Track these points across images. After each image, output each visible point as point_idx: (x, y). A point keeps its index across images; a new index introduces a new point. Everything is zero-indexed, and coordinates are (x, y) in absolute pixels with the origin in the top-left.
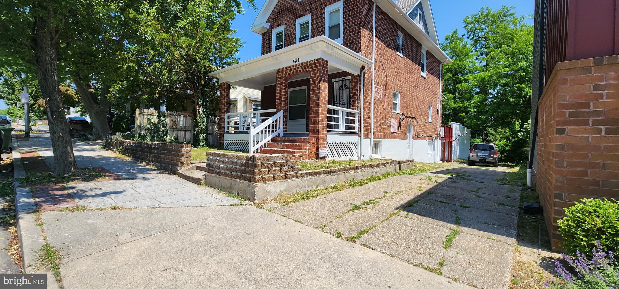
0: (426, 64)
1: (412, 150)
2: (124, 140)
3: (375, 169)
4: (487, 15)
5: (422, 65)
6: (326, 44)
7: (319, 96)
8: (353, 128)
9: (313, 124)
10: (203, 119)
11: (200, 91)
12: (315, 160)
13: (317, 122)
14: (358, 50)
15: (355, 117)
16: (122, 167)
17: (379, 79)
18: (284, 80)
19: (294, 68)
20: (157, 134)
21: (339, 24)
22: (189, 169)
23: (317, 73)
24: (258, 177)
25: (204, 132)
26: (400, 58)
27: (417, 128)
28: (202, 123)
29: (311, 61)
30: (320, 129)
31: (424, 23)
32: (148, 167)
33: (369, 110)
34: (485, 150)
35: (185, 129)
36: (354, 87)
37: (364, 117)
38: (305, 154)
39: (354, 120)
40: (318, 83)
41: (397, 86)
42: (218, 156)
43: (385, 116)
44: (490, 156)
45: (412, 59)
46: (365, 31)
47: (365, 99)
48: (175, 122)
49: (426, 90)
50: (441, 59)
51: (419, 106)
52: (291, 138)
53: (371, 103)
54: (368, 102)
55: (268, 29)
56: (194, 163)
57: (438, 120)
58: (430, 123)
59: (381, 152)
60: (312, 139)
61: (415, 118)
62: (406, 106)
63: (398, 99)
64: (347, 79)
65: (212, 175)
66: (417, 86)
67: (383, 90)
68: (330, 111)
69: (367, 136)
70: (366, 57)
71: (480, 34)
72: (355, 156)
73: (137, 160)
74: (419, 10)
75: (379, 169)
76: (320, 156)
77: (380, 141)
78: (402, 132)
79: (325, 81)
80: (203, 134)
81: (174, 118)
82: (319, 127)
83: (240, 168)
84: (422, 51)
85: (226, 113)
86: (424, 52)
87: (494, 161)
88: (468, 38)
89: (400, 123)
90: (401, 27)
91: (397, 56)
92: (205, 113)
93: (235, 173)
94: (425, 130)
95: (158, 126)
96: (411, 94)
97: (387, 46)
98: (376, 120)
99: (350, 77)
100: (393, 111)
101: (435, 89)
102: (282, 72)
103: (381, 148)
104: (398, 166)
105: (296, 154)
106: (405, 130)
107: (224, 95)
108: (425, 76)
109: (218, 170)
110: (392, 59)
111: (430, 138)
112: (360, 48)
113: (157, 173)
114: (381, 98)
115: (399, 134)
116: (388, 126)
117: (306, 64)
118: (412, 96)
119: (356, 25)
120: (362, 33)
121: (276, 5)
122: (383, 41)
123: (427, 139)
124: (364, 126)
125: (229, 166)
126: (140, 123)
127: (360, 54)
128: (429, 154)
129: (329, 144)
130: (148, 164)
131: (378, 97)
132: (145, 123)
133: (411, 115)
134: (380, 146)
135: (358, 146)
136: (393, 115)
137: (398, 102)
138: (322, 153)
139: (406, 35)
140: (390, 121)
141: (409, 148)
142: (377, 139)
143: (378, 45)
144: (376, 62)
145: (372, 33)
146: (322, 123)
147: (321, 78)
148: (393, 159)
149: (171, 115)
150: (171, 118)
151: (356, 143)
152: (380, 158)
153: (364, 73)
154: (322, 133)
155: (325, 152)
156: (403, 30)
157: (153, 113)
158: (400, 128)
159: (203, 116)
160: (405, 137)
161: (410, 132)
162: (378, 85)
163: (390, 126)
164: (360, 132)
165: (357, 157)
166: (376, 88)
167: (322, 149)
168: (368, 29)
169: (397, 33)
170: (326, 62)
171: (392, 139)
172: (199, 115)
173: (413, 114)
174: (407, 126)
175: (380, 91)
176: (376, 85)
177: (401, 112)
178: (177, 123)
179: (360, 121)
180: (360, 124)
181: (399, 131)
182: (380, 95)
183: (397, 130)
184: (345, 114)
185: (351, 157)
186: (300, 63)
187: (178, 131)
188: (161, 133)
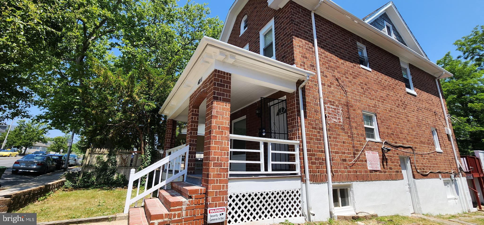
0: (412, 79)
1: (418, 196)
5: (405, 81)
6: (218, 50)
8: (293, 167)
14: (291, 61)
15: (294, 151)
17: (333, 96)
18: (193, 107)
19: (198, 91)
20: (104, 172)
21: (272, 44)
26: (366, 71)
27: (417, 161)
29: (209, 77)
30: (211, 174)
31: (396, 35)
33: (321, 139)
35: (134, 167)
37: (308, 150)
38: (176, 218)
39: (294, 155)
40: (211, 103)
41: (369, 106)
43: (354, 147)
45: (387, 73)
46: (300, 41)
47: (308, 125)
48: (125, 160)
49: (421, 110)
50: (435, 74)
51: (414, 131)
53: (322, 129)
54: (315, 127)
57: (452, 148)
58: (440, 154)
59: (354, 203)
60: (196, 191)
61: (410, 147)
62: (390, 132)
63: (375, 123)
64: (283, 101)
66: (405, 106)
67: (342, 110)
68: (236, 144)
69: (318, 179)
70: (305, 69)
72: (298, 215)
74: (385, 22)
76: (209, 221)
77: (349, 186)
78: (391, 168)
81: (124, 156)
82: (210, 170)
84: (402, 65)
86: (404, 65)
89: (383, 156)
90: (361, 38)
91: (362, 69)
92: (151, 150)
94: (434, 164)
96: (395, 115)
97: (341, 58)
98: (337, 153)
99: (285, 97)
100: (368, 139)
101: (435, 109)
102: (192, 98)
103: (353, 197)
106: (395, 165)
108: (415, 93)
110: (353, 72)
111: (445, 174)
112: (294, 60)
114: (340, 122)
115: (385, 172)
116: (362, 161)
117: (206, 82)
118: (398, 118)
119: (287, 36)
120: (294, 42)
122: (333, 52)
123: (440, 177)
126: (89, 162)
127: (294, 66)
128: (449, 199)
129: (234, 197)
131: (335, 120)
132: (94, 162)
133: (403, 144)
134: (350, 193)
135: (302, 197)
136: (367, 145)
137: (375, 126)
138: (214, 216)
139: (371, 47)
140: (365, 154)
141: (410, 191)
142: (343, 182)
143: (325, 57)
144: (324, 76)
145: (311, 43)
146: (216, 163)
147: (216, 96)
148: (380, 214)
149: (122, 153)
150: (122, 156)
151: (297, 192)
152: (353, 214)
153: (303, 89)
154: (217, 180)
155: (223, 214)
156: (364, 42)
157: (104, 152)
158: (385, 164)
159: (148, 154)
160: (398, 177)
161: (405, 168)
162: (333, 105)
163: (366, 161)
164: (305, 173)
165: (303, 215)
166: (330, 108)
167: (218, 208)
168: (305, 38)
169: (356, 44)
170: (226, 75)
171: (372, 181)
172: (144, 152)
173: (405, 142)
174: (398, 160)
175: (337, 112)
176: (328, 105)
177: (383, 141)
178: (127, 161)
179: (303, 155)
180: (304, 161)
181: (384, 168)
182: (337, 117)
183: (379, 166)
184: (271, 146)
185: (290, 216)
186: (202, 83)
187: (127, 168)
188: (109, 171)
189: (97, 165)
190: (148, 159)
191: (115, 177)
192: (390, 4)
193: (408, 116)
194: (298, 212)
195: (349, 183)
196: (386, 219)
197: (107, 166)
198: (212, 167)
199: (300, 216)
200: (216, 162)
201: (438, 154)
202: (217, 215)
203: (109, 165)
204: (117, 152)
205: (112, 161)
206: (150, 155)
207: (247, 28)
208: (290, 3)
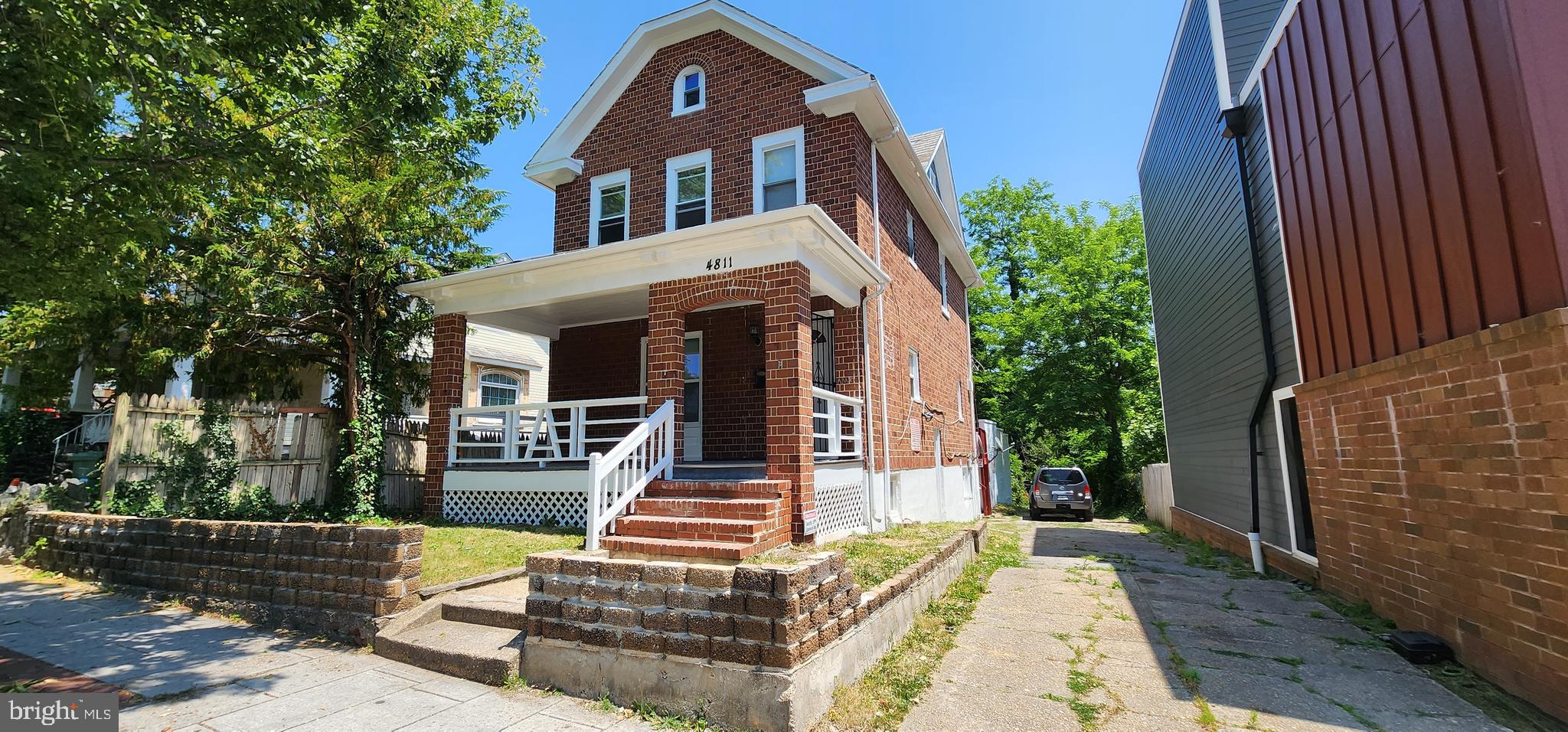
0: (946, 286)
1: (944, 494)
2: (57, 513)
4: (1004, 195)
5: (941, 289)
6: (811, 226)
7: (796, 364)
8: (851, 446)
9: (778, 440)
10: (370, 425)
11: (368, 338)
12: (792, 546)
13: (794, 434)
15: (853, 416)
16: (92, 634)
17: (888, 319)
18: (676, 315)
19: (709, 283)
20: (191, 481)
21: (794, 181)
22: (419, 623)
23: (788, 300)
24: (793, 647)
25: (371, 468)
26: (913, 270)
27: (945, 436)
28: (369, 438)
29: (766, 267)
30: (801, 455)
32: (206, 621)
34: (1064, 483)
35: (296, 460)
36: (844, 339)
37: (872, 417)
38: (772, 530)
39: (855, 424)
40: (793, 328)
41: (914, 337)
42: (592, 573)
43: (902, 412)
44: (1075, 495)
45: (928, 274)
46: (862, 204)
47: (870, 369)
48: (264, 436)
49: (951, 346)
50: (965, 279)
51: (945, 384)
52: (715, 484)
53: (881, 379)
54: (875, 377)
55: (578, 177)
56: (430, 597)
57: (970, 414)
59: (900, 504)
61: (941, 413)
62: (927, 385)
63: (916, 369)
64: (823, 318)
65: (559, 643)
66: (939, 337)
67: (895, 346)
68: (816, 404)
69: (880, 467)
71: (994, 230)
72: (860, 524)
73: (133, 593)
76: (804, 532)
77: (896, 478)
78: (927, 449)
79: (806, 323)
80: (370, 475)
81: (261, 425)
82: (801, 449)
83: (705, 614)
84: (940, 258)
85: (454, 407)
86: (942, 262)
87: (1085, 508)
88: (972, 235)
89: (923, 426)
90: (912, 203)
91: (910, 266)
92: (380, 407)
93: (680, 636)
94: (957, 442)
95: (201, 454)
96: (932, 355)
97: (894, 243)
99: (831, 313)
100: (912, 398)
101: (962, 345)
103: (897, 495)
104: (973, 544)
106: (930, 443)
107: (452, 350)
108: (948, 314)
109: (589, 627)
110: (903, 272)
111: (965, 459)
113: (272, 648)
114: (893, 367)
115: (924, 454)
116: (907, 435)
117: (752, 275)
118: (935, 360)
119: (842, 187)
120: (857, 205)
121: (604, 118)
122: (888, 229)
123: (961, 463)
124: (874, 439)
125: (653, 610)
126: (129, 444)
128: (965, 499)
130: (199, 608)
131: (890, 363)
132: (149, 443)
133: (937, 406)
134: (896, 489)
135: (865, 495)
136: (911, 408)
137: (914, 375)
139: (918, 222)
140: (909, 423)
141: (937, 487)
142: (894, 471)
143: (884, 242)
145: (872, 209)
146: (804, 438)
147: (799, 313)
149: (253, 415)
150: (251, 425)
151: (860, 487)
152: (901, 522)
154: (806, 466)
155: (811, 521)
156: (914, 212)
157: (182, 410)
158: (923, 440)
159: (375, 418)
160: (934, 463)
161: (936, 449)
162: (889, 335)
163: (910, 436)
164: (868, 455)
165: (864, 524)
166: (886, 341)
167: (806, 512)
168: (868, 200)
169: (906, 213)
170: (804, 272)
171: (914, 469)
172: (359, 413)
173: (938, 403)
174: (932, 434)
175: (891, 348)
177: (923, 401)
179: (867, 426)
180: (867, 436)
181: (923, 447)
182: (891, 358)
183: (919, 444)
184: (840, 409)
185: (854, 526)
186: (728, 270)
187: (272, 466)
188: (210, 476)
189: (160, 455)
190: (371, 435)
192: (943, 136)
193: (942, 358)
195: (900, 472)
196: (933, 525)
197: (202, 458)
198: (801, 444)
200: (804, 435)
201: (960, 424)
203: (205, 454)
204: (232, 411)
205: (217, 443)
206: (378, 423)
207: (701, 106)
208: (850, 117)
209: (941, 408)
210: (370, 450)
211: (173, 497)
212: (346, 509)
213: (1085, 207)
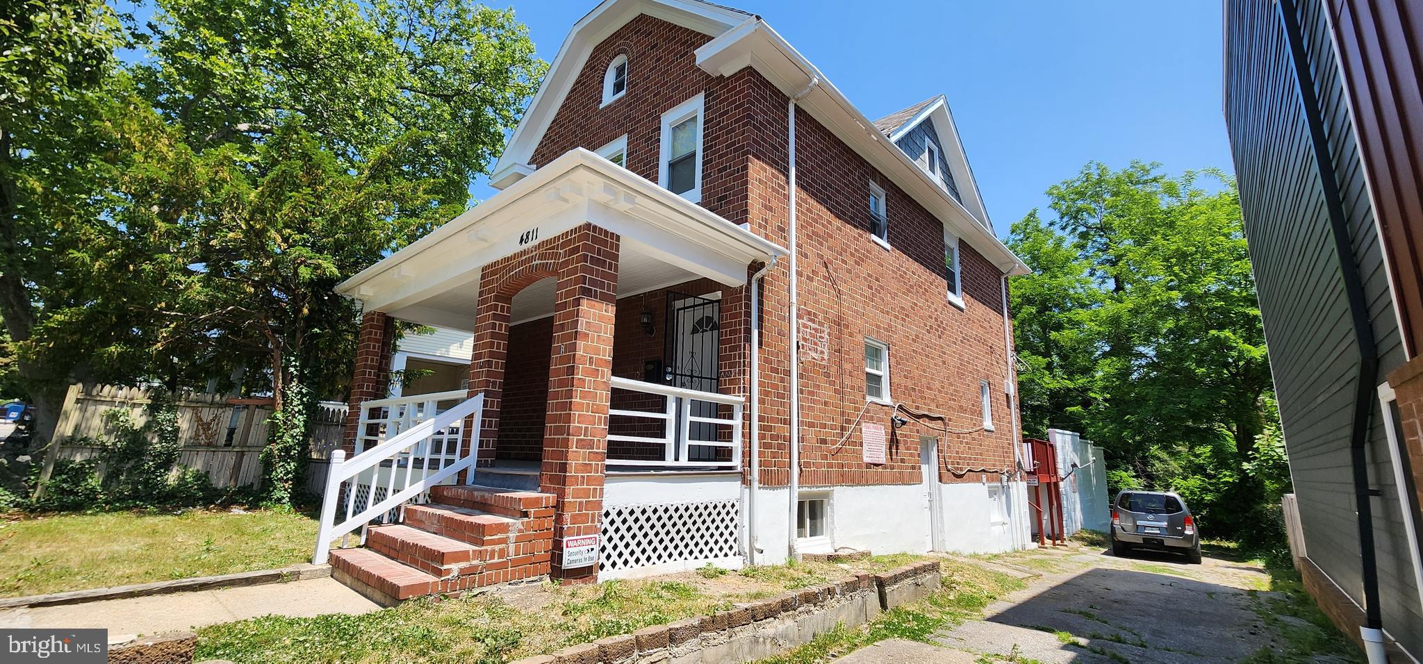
0: (961, 273)
1: (942, 517)
3: (771, 627)
4: (1099, 182)
5: (949, 276)
6: (602, 181)
7: (573, 348)
8: (726, 454)
9: (552, 443)
10: (294, 416)
12: (547, 579)
14: (740, 216)
15: (731, 417)
17: (816, 302)
18: (497, 298)
19: (520, 259)
20: (132, 463)
21: (695, 153)
23: (575, 271)
26: (881, 250)
27: (949, 447)
28: (293, 428)
29: (563, 235)
30: (572, 463)
31: (943, 172)
33: (784, 395)
34: (1155, 512)
35: (238, 447)
37: (761, 419)
38: (496, 560)
39: (730, 427)
40: (576, 303)
41: (878, 326)
43: (843, 414)
44: (1172, 528)
45: (918, 256)
46: (762, 168)
47: (765, 361)
48: (209, 424)
49: (968, 340)
50: (1001, 265)
51: (951, 384)
53: (788, 373)
54: (776, 369)
57: (1011, 423)
58: (990, 434)
59: (832, 530)
60: (536, 502)
61: (940, 419)
62: (910, 384)
63: (885, 364)
64: (711, 302)
66: (940, 329)
67: (829, 334)
68: (620, 398)
69: (773, 478)
70: (767, 237)
71: (1091, 221)
72: (731, 554)
74: (927, 139)
75: (789, 622)
76: (566, 564)
77: (827, 495)
78: (903, 461)
79: (605, 298)
80: (289, 464)
81: (207, 415)
82: (570, 455)
84: (947, 240)
85: (366, 400)
86: (951, 242)
87: (1188, 545)
88: (1063, 229)
89: (893, 434)
90: (880, 173)
91: (873, 245)
92: (305, 399)
94: (977, 454)
95: (144, 438)
96: (922, 349)
97: (838, 216)
98: (811, 425)
99: (718, 295)
100: (869, 399)
101: (992, 340)
102: (493, 273)
103: (832, 518)
104: (873, 598)
105: (446, 567)
106: (911, 455)
108: (961, 304)
110: (856, 250)
111: (994, 475)
112: (746, 212)
114: (823, 359)
115: (892, 468)
116: (854, 444)
117: (550, 246)
118: (927, 356)
119: (736, 150)
120: (750, 171)
121: (552, 124)
122: (824, 200)
123: (984, 480)
124: (765, 446)
126: (77, 428)
127: (746, 228)
128: (994, 524)
129: (613, 515)
131: (814, 355)
132: (96, 427)
133: (930, 410)
134: (827, 510)
135: (742, 516)
136: (868, 411)
137: (883, 372)
138: (575, 554)
139: (897, 195)
140: (861, 429)
141: (931, 508)
142: (817, 487)
143: (808, 210)
144: (802, 254)
145: (784, 174)
146: (582, 440)
147: (587, 286)
148: (876, 552)
149: (199, 405)
150: (196, 414)
151: (733, 506)
152: (830, 551)
153: (761, 282)
154: (583, 477)
155: (592, 549)
156: (884, 182)
157: (132, 399)
158: (894, 451)
159: (296, 409)
160: (912, 477)
161: (928, 462)
162: (814, 322)
163: (861, 444)
164: (750, 466)
165: (739, 554)
166: (807, 328)
167: (582, 537)
168: (773, 163)
169: (868, 185)
170: (609, 239)
171: (868, 485)
172: (284, 405)
173: (933, 407)
174: (917, 443)
175: (820, 337)
176: (805, 321)
177: (895, 403)
178: (215, 428)
179: (750, 429)
180: (750, 442)
181: (892, 459)
182: (819, 349)
183: (883, 455)
184: (689, 406)
185: (716, 556)
186: (536, 242)
187: (214, 452)
188: (152, 458)
189: (105, 438)
190: (294, 426)
191: (172, 477)
192: (941, 102)
193: (945, 353)
194: (731, 548)
195: (827, 489)
196: (886, 560)
197: (145, 443)
198: (574, 449)
199: (735, 555)
200: (582, 437)
201: (986, 433)
202: (581, 552)
203: (149, 438)
204: (180, 401)
205: (161, 429)
206: (302, 414)
207: (623, 93)
208: (750, 71)
209: (940, 413)
210: (290, 440)
211: (111, 477)
212: (264, 495)
213: (1190, 178)
